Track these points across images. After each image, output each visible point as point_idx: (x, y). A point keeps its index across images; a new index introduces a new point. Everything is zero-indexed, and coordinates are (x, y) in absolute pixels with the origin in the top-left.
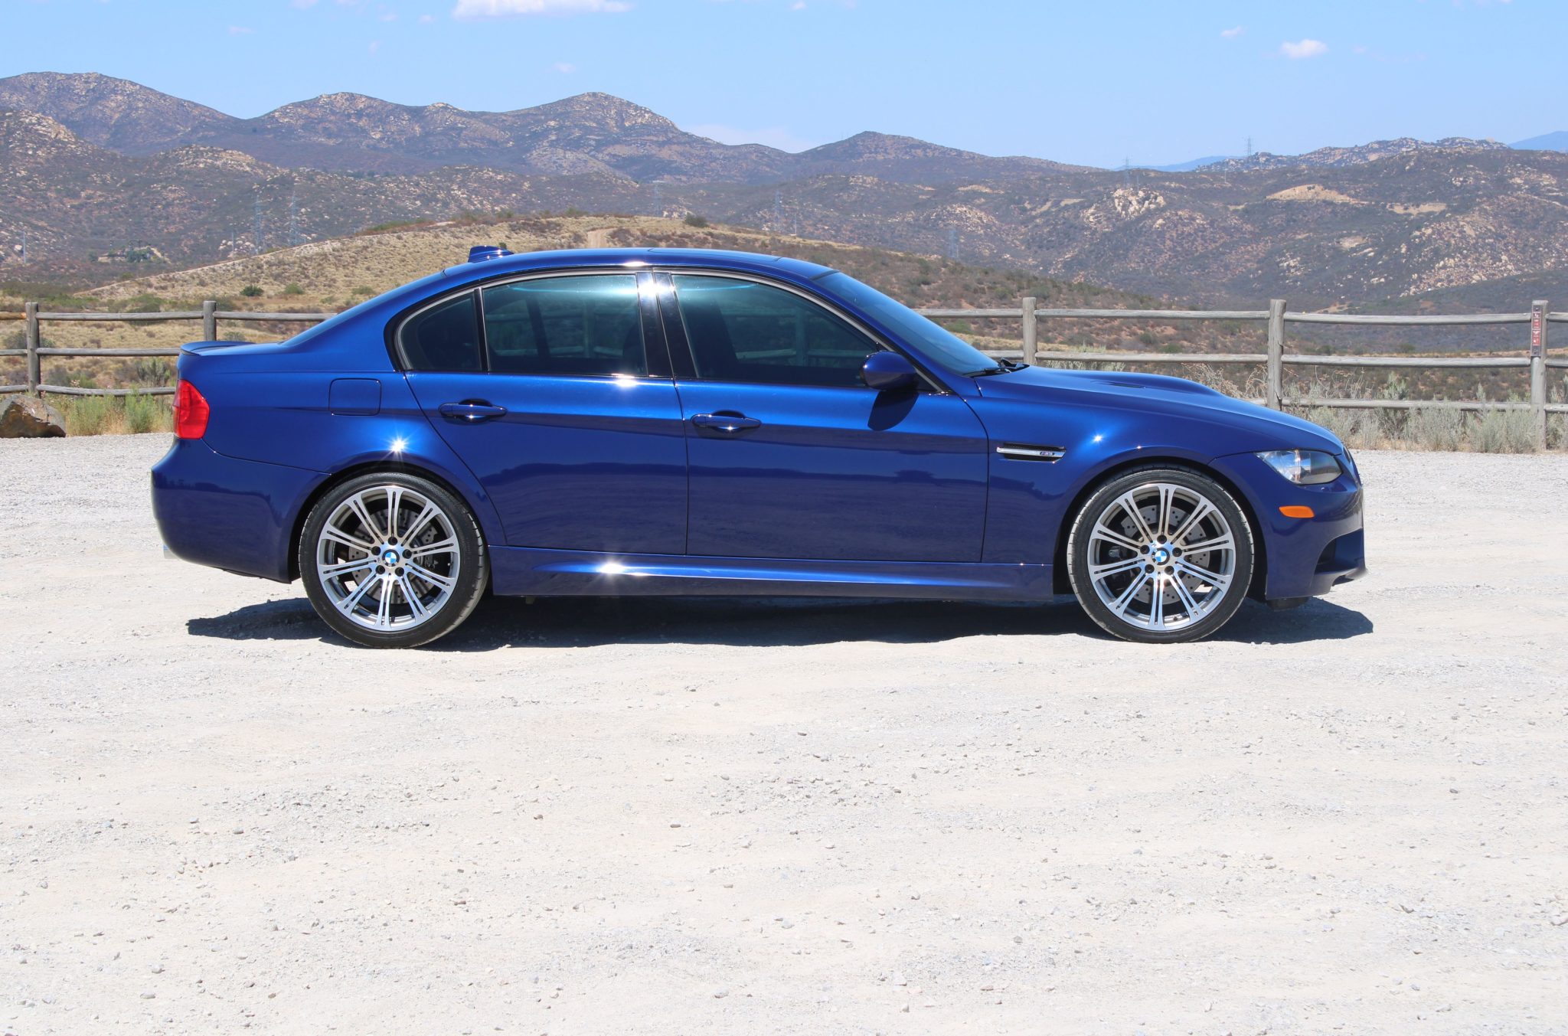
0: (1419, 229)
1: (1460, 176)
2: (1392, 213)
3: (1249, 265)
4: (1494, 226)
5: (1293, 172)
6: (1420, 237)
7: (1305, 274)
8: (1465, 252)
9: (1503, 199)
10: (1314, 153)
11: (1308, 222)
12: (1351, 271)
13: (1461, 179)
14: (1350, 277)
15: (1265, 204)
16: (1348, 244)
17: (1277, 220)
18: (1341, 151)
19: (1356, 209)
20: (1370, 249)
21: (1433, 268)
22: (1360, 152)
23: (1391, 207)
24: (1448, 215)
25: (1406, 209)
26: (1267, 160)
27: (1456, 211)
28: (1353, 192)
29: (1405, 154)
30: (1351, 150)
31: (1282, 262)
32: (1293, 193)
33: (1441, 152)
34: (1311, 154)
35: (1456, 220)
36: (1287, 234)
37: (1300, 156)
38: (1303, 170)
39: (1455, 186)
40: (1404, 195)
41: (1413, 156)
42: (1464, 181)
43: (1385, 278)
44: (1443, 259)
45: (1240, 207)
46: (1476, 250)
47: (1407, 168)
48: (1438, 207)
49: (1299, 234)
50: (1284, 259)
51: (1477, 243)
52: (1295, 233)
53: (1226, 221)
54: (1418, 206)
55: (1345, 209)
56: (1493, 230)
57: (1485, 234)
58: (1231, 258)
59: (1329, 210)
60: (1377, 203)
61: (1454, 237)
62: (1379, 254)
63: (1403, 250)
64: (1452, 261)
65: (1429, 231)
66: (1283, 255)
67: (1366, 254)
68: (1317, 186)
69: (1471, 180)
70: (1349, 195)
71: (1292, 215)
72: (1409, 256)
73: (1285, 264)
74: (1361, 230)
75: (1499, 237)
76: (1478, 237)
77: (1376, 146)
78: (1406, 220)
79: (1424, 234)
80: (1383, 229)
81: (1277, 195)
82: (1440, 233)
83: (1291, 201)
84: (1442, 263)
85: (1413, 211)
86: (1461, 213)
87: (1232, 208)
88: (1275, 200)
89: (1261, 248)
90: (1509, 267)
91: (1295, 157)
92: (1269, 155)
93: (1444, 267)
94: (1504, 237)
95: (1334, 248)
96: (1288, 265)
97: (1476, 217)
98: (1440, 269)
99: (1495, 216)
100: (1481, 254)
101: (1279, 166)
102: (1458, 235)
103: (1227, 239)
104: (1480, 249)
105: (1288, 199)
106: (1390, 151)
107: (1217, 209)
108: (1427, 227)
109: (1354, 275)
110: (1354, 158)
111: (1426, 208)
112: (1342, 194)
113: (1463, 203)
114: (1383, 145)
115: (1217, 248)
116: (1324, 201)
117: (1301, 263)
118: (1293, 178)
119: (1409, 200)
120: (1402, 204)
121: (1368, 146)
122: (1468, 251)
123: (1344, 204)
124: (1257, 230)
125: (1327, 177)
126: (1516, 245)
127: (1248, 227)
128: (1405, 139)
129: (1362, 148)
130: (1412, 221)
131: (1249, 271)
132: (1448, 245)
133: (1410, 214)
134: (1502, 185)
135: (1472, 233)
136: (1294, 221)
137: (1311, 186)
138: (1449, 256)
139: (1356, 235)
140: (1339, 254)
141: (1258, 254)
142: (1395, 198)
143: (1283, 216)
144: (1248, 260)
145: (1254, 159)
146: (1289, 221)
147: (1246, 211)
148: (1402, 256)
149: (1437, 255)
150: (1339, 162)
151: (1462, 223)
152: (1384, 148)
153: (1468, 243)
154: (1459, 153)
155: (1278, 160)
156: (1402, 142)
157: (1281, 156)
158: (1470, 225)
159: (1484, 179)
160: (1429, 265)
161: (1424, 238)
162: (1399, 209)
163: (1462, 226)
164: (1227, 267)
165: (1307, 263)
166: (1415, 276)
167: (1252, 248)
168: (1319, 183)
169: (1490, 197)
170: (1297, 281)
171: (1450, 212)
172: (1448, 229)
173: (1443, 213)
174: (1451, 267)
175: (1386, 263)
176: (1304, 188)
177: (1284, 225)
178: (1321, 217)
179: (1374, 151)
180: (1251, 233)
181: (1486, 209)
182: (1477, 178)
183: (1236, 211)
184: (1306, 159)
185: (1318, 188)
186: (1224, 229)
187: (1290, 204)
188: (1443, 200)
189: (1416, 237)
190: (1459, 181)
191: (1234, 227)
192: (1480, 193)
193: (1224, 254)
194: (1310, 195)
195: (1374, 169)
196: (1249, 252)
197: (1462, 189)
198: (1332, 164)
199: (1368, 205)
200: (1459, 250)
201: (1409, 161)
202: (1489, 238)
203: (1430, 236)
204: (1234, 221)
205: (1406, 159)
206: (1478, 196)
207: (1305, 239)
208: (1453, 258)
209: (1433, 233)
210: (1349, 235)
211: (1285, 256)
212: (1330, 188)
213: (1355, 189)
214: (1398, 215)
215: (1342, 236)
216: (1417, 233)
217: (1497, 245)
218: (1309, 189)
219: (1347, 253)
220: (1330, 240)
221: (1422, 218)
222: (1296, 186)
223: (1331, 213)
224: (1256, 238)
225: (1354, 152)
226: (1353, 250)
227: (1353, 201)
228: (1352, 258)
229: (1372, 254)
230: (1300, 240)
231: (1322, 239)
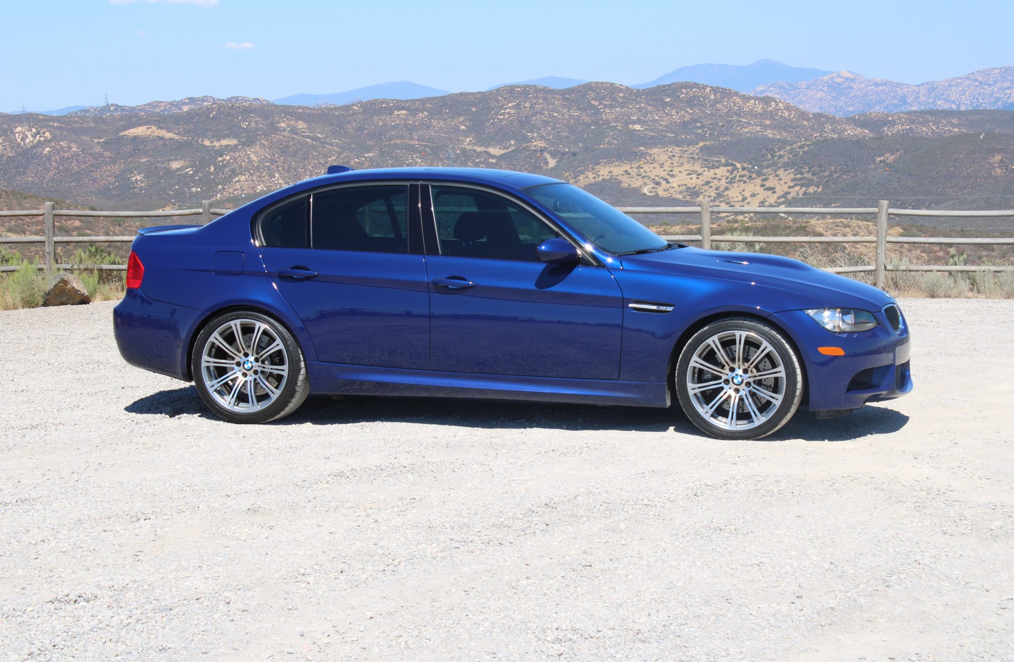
0: (221, 156)
1: (246, 121)
2: (203, 145)
3: (109, 179)
4: (270, 155)
5: (136, 117)
6: (222, 161)
7: (148, 186)
8: (252, 171)
9: (275, 137)
10: (147, 105)
11: (147, 150)
12: (177, 184)
13: (247, 124)
14: (177, 187)
15: (118, 139)
16: (175, 165)
17: (128, 149)
18: (165, 104)
19: (179, 142)
20: (190, 169)
21: (232, 181)
22: (177, 105)
23: (202, 141)
24: (240, 147)
25: (212, 142)
26: (116, 109)
27: (244, 144)
28: (177, 131)
29: (209, 106)
30: (171, 103)
31: (131, 177)
32: (137, 131)
33: (233, 106)
34: (145, 105)
35: (245, 150)
36: (134, 159)
37: (137, 106)
38: (143, 116)
39: (243, 128)
40: (210, 133)
41: (215, 108)
42: (249, 125)
43: (200, 188)
44: (238, 176)
45: (102, 140)
46: (259, 170)
47: (212, 115)
48: (233, 142)
49: (142, 159)
50: (133, 175)
51: (259, 165)
52: (140, 158)
53: (92, 149)
54: (219, 141)
55: (172, 142)
56: (269, 157)
57: (264, 159)
58: (97, 174)
59: (162, 143)
60: (193, 138)
61: (244, 161)
62: (196, 172)
63: (212, 170)
64: (243, 177)
65: (228, 158)
66: (132, 172)
67: (187, 173)
68: (152, 127)
69: (253, 124)
70: (174, 133)
71: (137, 146)
72: (216, 173)
73: (134, 179)
74: (183, 156)
75: (273, 161)
76: (260, 161)
77: (187, 101)
78: (212, 150)
79: (225, 159)
80: (198, 156)
81: (126, 133)
82: (235, 159)
83: (135, 136)
84: (237, 178)
85: (217, 144)
86: (248, 146)
87: (96, 141)
88: (125, 135)
89: (117, 168)
90: (280, 181)
91: (134, 107)
92: (117, 105)
93: (239, 181)
94: (276, 162)
95: (165, 168)
96: (136, 179)
97: (258, 148)
98: (236, 182)
99: (270, 148)
100: (262, 173)
101: (124, 113)
102: (247, 160)
103: (93, 161)
104: (261, 170)
105: (134, 135)
106: (196, 104)
107: (86, 141)
108: (227, 155)
109: (180, 187)
110: (173, 109)
111: (224, 142)
112: (170, 132)
113: (249, 140)
114: (192, 100)
115: (87, 167)
116: (158, 137)
117: (144, 177)
118: (137, 121)
119: (213, 137)
120: (209, 139)
121: (182, 100)
122: (254, 170)
123: (171, 139)
124: (114, 156)
125: (159, 121)
126: (283, 167)
127: (108, 154)
128: (206, 96)
129: (178, 102)
130: (217, 150)
131: (110, 183)
132: (241, 167)
133: (214, 146)
134: (273, 128)
135: (256, 159)
136: (139, 150)
137: (149, 126)
138: (242, 174)
139: (180, 159)
140: (169, 172)
141: (115, 172)
142: (204, 135)
143: (131, 146)
144: (109, 176)
145: (106, 108)
146: (135, 150)
147: (106, 143)
148: (211, 174)
149: (234, 173)
150: (163, 110)
151: (249, 153)
152: (192, 102)
153: (253, 165)
154: (245, 106)
155: (123, 109)
156: (204, 99)
157: (125, 106)
158: (254, 154)
159: (262, 124)
160: (229, 180)
161: (225, 162)
162: (207, 143)
163: (249, 155)
164: (94, 180)
165: (148, 178)
166: (220, 187)
167: (111, 168)
168: (154, 125)
169: (266, 135)
170: (142, 190)
171: (241, 145)
172: (240, 156)
173: (236, 146)
174: (243, 181)
175: (200, 179)
176: (144, 128)
177: (132, 152)
178: (156, 147)
179: (186, 104)
180: (110, 157)
181: (264, 144)
182: (256, 123)
183: (98, 143)
184: (142, 108)
185: (154, 128)
186: (91, 154)
187: (135, 138)
188: (235, 137)
189: (220, 161)
190: (246, 125)
191: (98, 154)
192: (259, 133)
193: (92, 171)
194: (148, 132)
195: (190, 115)
196: (108, 170)
197: (247, 130)
198: (159, 113)
199: (187, 140)
200: (248, 170)
201: (212, 111)
202: (267, 162)
203: (228, 161)
204: (98, 149)
205: (209, 110)
206: (258, 135)
207: (146, 162)
208: (244, 175)
209: (231, 159)
210: (176, 160)
211: (134, 173)
212: (162, 128)
213: (178, 129)
214: (207, 146)
215: (171, 160)
216: (220, 159)
217: (272, 167)
218: (148, 128)
219: (174, 171)
220: (163, 163)
221: (223, 149)
222: (138, 126)
223: (162, 144)
224: (113, 161)
225: (173, 105)
226: (178, 169)
227: (177, 137)
228: (178, 175)
229: (191, 172)
230: (143, 162)
231: (158, 162)
